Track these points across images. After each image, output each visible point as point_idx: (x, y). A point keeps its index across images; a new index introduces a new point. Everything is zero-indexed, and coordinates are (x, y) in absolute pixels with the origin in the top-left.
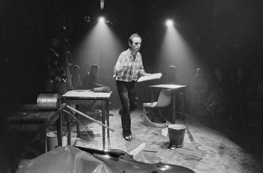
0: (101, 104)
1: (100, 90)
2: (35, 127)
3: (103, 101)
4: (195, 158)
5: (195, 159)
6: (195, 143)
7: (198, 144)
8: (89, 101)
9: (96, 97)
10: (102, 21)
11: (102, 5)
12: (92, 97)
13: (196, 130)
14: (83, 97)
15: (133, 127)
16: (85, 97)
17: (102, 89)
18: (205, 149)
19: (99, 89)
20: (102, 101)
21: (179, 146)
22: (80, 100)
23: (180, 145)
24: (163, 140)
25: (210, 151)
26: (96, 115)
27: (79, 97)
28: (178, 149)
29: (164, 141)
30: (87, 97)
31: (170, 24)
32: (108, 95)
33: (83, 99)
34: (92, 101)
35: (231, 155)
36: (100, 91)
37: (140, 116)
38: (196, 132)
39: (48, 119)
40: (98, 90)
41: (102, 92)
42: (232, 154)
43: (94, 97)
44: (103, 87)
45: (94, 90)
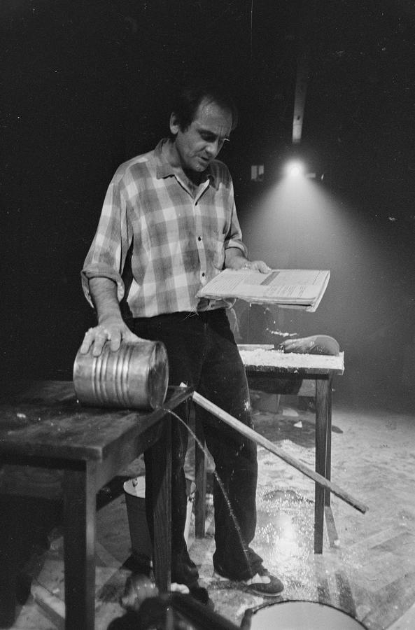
0: (313, 394)
1: (305, 345)
2: (47, 482)
3: (320, 381)
11: (297, 129)
12: (282, 368)
15: (406, 473)
17: (312, 343)
19: (301, 342)
20: (316, 383)
26: (281, 424)
32: (336, 362)
33: (253, 372)
36: (304, 349)
39: (97, 451)
40: (299, 345)
41: (310, 353)
43: (290, 368)
44: (315, 337)
45: (284, 346)
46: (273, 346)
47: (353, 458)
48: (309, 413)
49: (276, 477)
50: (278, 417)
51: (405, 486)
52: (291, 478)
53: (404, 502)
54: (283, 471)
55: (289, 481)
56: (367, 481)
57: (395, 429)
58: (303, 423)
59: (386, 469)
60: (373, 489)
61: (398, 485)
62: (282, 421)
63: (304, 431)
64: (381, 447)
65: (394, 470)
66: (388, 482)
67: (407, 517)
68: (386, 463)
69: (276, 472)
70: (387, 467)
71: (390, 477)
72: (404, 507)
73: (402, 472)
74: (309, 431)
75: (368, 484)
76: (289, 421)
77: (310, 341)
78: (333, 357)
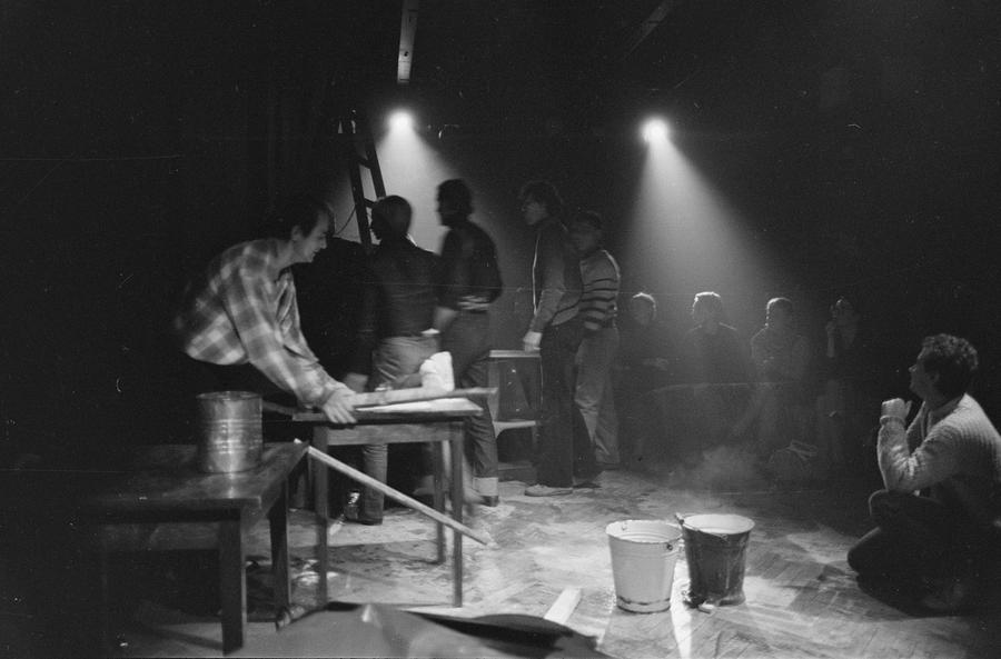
4: (797, 643)
5: (797, 648)
10: (401, 127)
11: (404, 66)
21: (727, 599)
23: (733, 594)
28: (726, 608)
31: (656, 134)
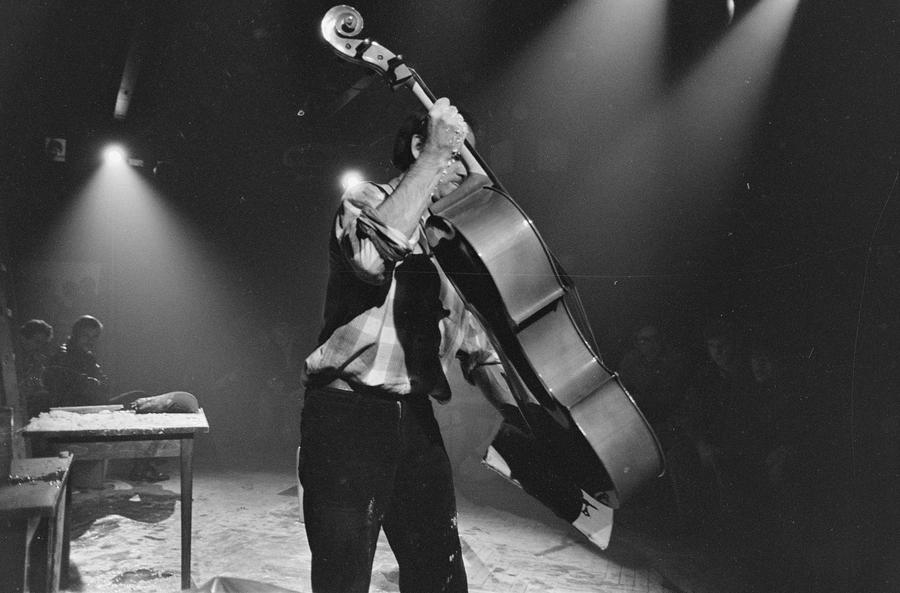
0: (178, 454)
1: (162, 403)
3: (185, 441)
6: (483, 565)
7: (491, 566)
8: (131, 442)
9: (163, 427)
12: (147, 431)
13: (475, 525)
14: (112, 431)
15: (267, 532)
16: (122, 431)
17: (169, 401)
18: (518, 577)
19: (157, 400)
20: (181, 443)
22: (97, 444)
24: (381, 564)
25: (532, 583)
26: (111, 500)
27: (98, 431)
29: (384, 570)
30: (128, 430)
32: (198, 420)
33: (113, 437)
34: (145, 444)
35: (594, 586)
36: (160, 407)
37: (280, 494)
38: (477, 532)
40: (155, 403)
41: (168, 412)
42: (597, 584)
43: (154, 430)
44: (172, 394)
45: (138, 406)
46: (122, 406)
47: (208, 525)
48: (145, 483)
49: (120, 560)
50: (106, 493)
51: (266, 543)
52: (139, 558)
53: (267, 558)
54: (128, 553)
55: (138, 560)
56: (227, 545)
57: (252, 489)
58: (141, 497)
59: (244, 531)
60: (234, 552)
61: (260, 544)
62: (112, 497)
63: (144, 504)
64: (238, 510)
65: (253, 530)
66: (249, 543)
67: (270, 570)
68: (245, 525)
69: (118, 554)
70: (246, 528)
71: (250, 538)
72: (267, 562)
73: (263, 531)
74: (149, 504)
75: (229, 548)
76: (122, 496)
77: (166, 398)
78: (193, 415)
